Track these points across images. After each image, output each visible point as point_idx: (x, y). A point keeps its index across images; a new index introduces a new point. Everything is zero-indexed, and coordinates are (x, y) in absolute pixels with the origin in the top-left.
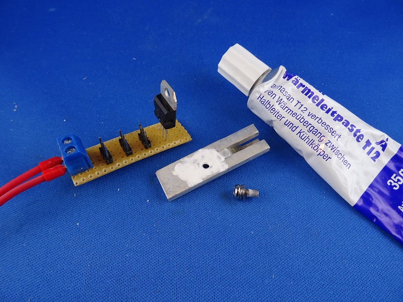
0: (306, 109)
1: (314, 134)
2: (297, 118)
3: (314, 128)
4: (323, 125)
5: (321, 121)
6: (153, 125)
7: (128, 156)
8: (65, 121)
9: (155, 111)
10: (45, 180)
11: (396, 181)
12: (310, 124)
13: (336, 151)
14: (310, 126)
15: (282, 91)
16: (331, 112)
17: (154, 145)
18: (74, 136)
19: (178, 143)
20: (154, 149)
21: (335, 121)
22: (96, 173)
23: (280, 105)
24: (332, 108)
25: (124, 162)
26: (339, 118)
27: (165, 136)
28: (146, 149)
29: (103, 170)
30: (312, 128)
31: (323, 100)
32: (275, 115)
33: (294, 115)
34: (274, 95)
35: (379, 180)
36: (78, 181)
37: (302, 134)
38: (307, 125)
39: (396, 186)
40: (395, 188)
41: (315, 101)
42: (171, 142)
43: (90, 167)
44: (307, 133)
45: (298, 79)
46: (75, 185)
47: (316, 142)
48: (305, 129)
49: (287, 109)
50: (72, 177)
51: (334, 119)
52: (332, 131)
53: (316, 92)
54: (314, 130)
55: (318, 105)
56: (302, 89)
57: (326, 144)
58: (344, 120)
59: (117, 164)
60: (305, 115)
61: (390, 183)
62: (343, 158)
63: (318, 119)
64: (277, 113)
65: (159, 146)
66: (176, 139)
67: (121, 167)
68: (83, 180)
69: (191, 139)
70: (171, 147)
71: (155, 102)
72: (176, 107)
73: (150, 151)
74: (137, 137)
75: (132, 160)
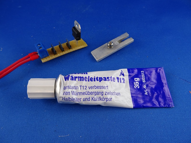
0: (86, 87)
1: (98, 94)
2: (86, 94)
3: (96, 92)
4: (98, 88)
5: (96, 87)
6: (72, 41)
7: (62, 52)
9: (73, 34)
10: (31, 60)
11: (136, 84)
12: (93, 92)
13: (111, 94)
14: (94, 93)
15: (70, 88)
16: (96, 79)
18: (42, 43)
19: (82, 47)
20: (72, 49)
21: (101, 82)
22: (51, 58)
23: (75, 95)
24: (95, 77)
25: (61, 54)
26: (101, 79)
27: (77, 44)
29: (53, 57)
30: (95, 93)
31: (89, 77)
32: (76, 101)
33: (84, 94)
34: (69, 93)
35: (131, 89)
36: (44, 61)
37: (94, 99)
38: (93, 94)
39: (138, 87)
40: (138, 88)
41: (86, 80)
43: (48, 56)
44: (95, 96)
45: (72, 76)
46: (43, 62)
47: (102, 97)
48: (93, 96)
49: (79, 93)
50: (41, 60)
51: (100, 82)
52: (103, 87)
53: (84, 75)
54: (97, 93)
55: (89, 81)
56: (77, 79)
57: (105, 95)
58: (103, 78)
59: (58, 55)
60: (88, 90)
61: (136, 87)
62: (115, 93)
63: (94, 87)
64: (76, 99)
65: (75, 48)
66: (81, 45)
67: (60, 56)
68: (46, 60)
69: (87, 46)
70: (79, 48)
71: (72, 30)
72: (80, 31)
73: (71, 50)
74: (66, 45)
75: (64, 53)
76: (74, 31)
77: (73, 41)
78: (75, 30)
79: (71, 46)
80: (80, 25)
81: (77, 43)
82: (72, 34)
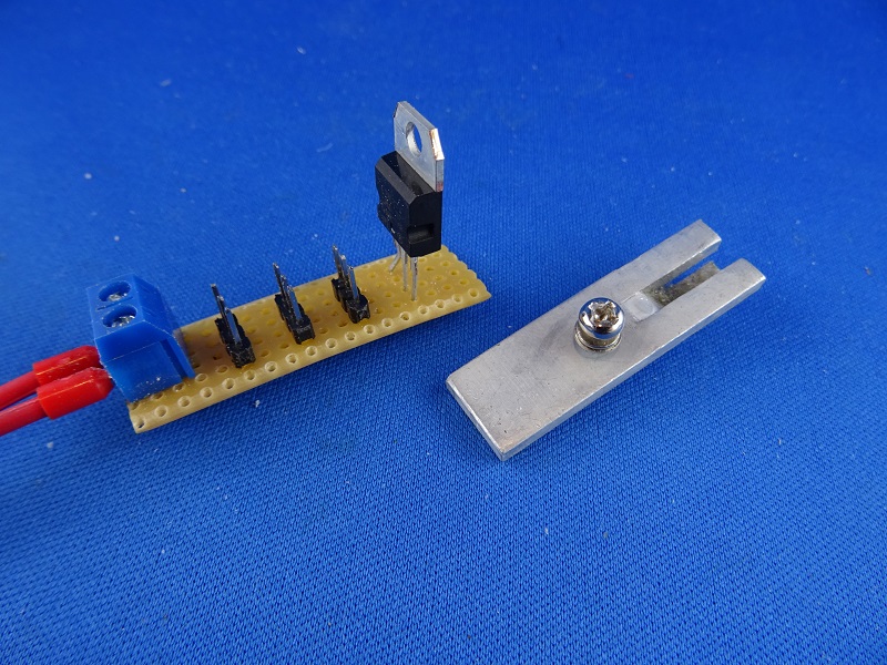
6: (377, 262)
7: (299, 342)
8: (117, 238)
9: (380, 208)
10: (44, 415)
17: (378, 312)
18: (139, 281)
19: (448, 305)
20: (377, 322)
22: (203, 393)
25: (287, 359)
27: (409, 287)
28: (355, 322)
29: (225, 383)
36: (145, 417)
42: (429, 303)
43: (184, 376)
46: (137, 429)
50: (130, 407)
59: (267, 367)
65: (393, 315)
66: (445, 294)
67: (276, 374)
68: (163, 413)
69: (488, 295)
70: (427, 316)
71: (379, 176)
72: (441, 178)
73: (365, 329)
74: (329, 290)
75: (310, 354)
76: (388, 186)
77: (385, 260)
78: (399, 174)
79: (363, 300)
80: (435, 132)
81: (410, 273)
82: (375, 208)
